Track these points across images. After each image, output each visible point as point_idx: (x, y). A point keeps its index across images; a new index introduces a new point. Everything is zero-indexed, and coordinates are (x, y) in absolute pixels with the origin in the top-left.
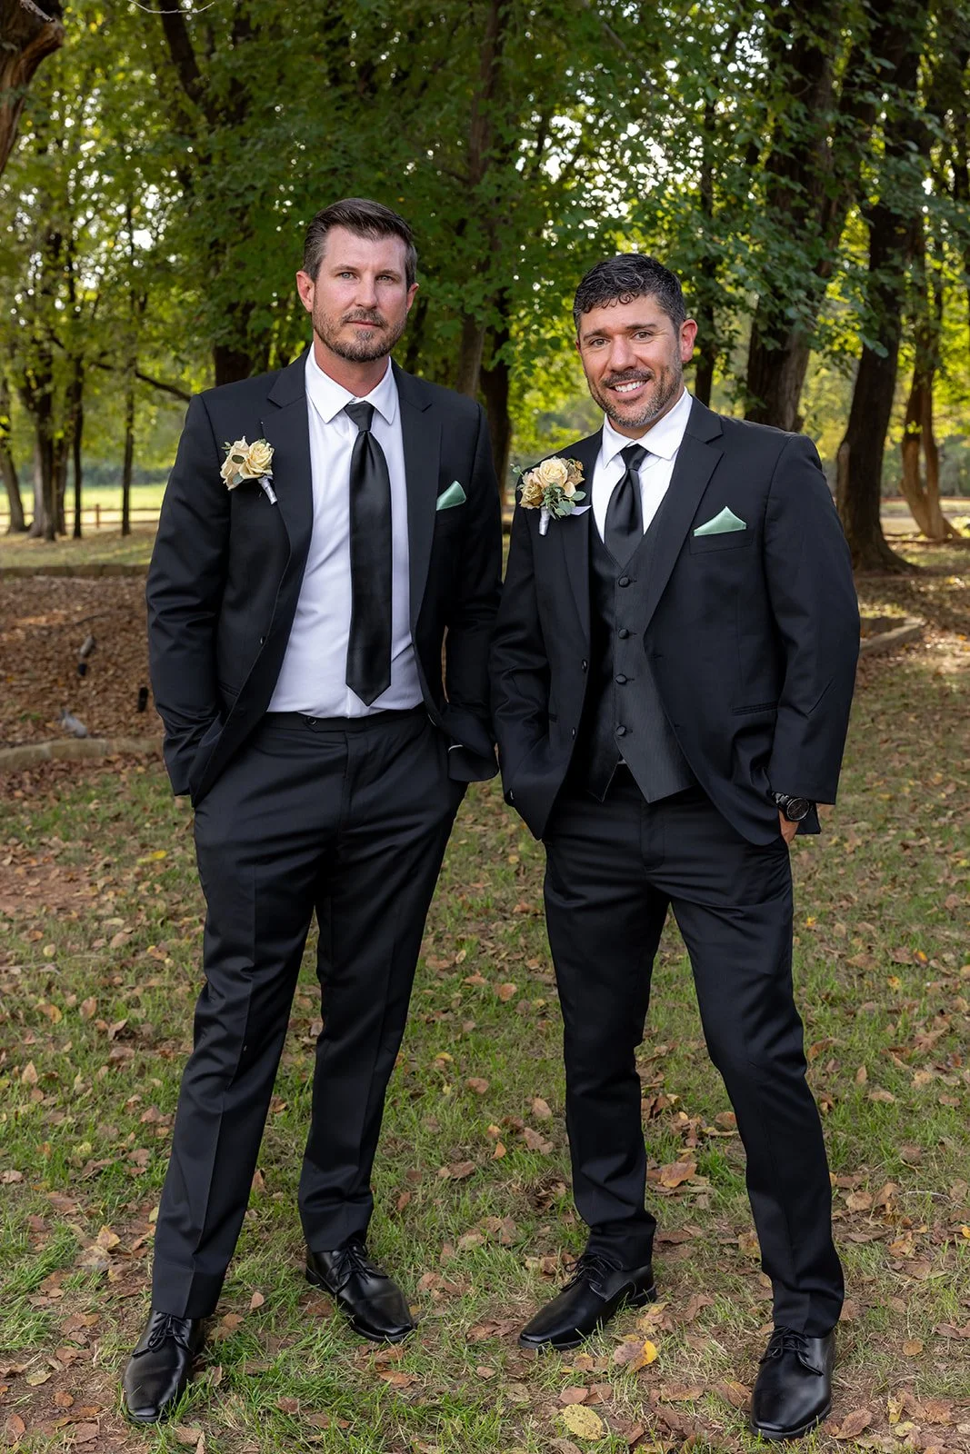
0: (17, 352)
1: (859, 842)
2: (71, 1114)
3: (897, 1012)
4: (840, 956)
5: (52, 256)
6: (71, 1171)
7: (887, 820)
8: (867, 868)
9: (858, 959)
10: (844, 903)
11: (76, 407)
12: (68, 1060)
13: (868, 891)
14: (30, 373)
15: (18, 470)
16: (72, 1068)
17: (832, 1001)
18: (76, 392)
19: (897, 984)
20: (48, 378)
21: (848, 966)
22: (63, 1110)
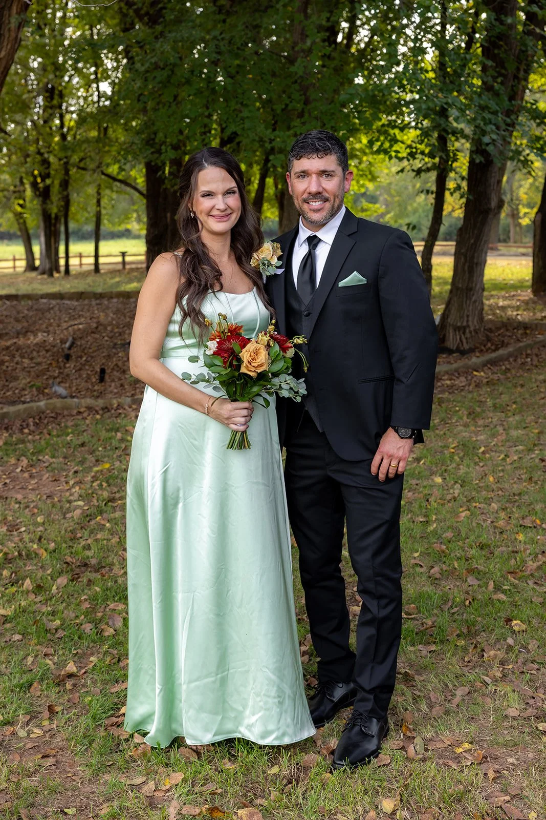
0: (28, 160)
1: (516, 458)
2: (50, 606)
3: (517, 552)
4: (492, 522)
5: (49, 100)
6: (48, 635)
7: (535, 445)
8: (517, 472)
9: (501, 523)
10: (500, 492)
11: (65, 193)
12: (49, 578)
13: (515, 486)
14: (36, 172)
15: (31, 232)
16: (51, 582)
17: (482, 547)
18: (65, 184)
19: (521, 537)
20: (48, 176)
21: (495, 527)
22: (46, 604)
